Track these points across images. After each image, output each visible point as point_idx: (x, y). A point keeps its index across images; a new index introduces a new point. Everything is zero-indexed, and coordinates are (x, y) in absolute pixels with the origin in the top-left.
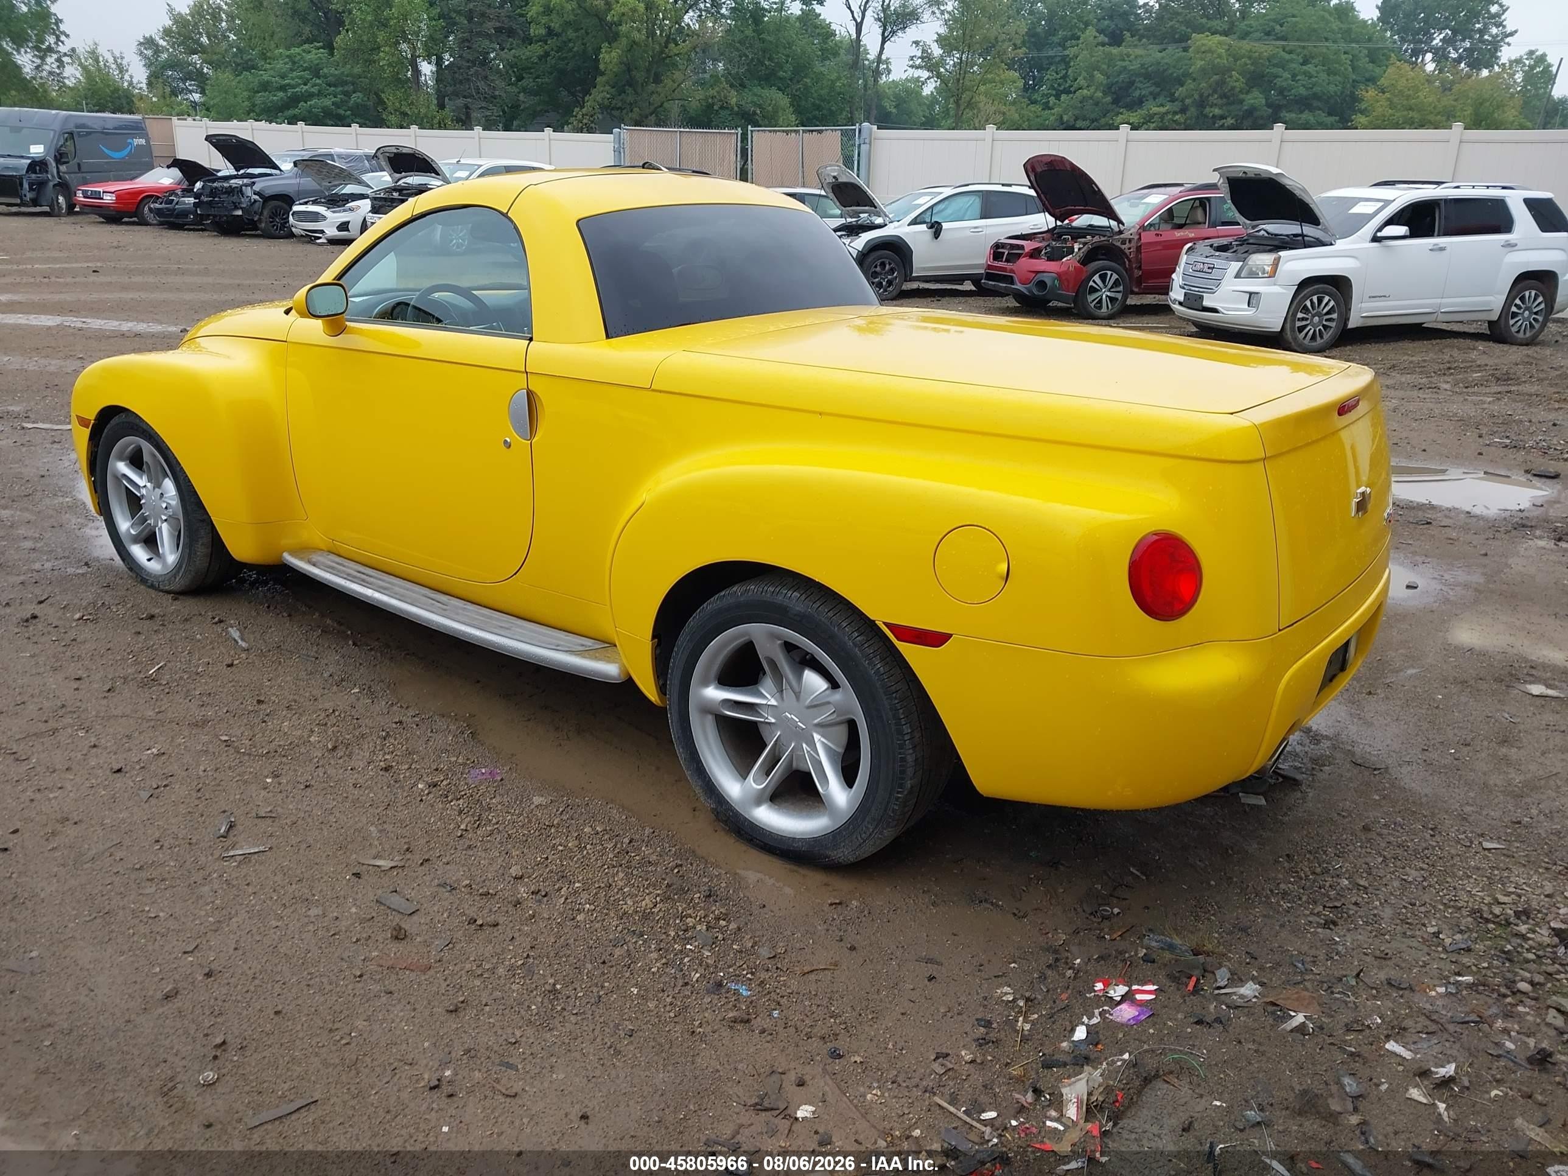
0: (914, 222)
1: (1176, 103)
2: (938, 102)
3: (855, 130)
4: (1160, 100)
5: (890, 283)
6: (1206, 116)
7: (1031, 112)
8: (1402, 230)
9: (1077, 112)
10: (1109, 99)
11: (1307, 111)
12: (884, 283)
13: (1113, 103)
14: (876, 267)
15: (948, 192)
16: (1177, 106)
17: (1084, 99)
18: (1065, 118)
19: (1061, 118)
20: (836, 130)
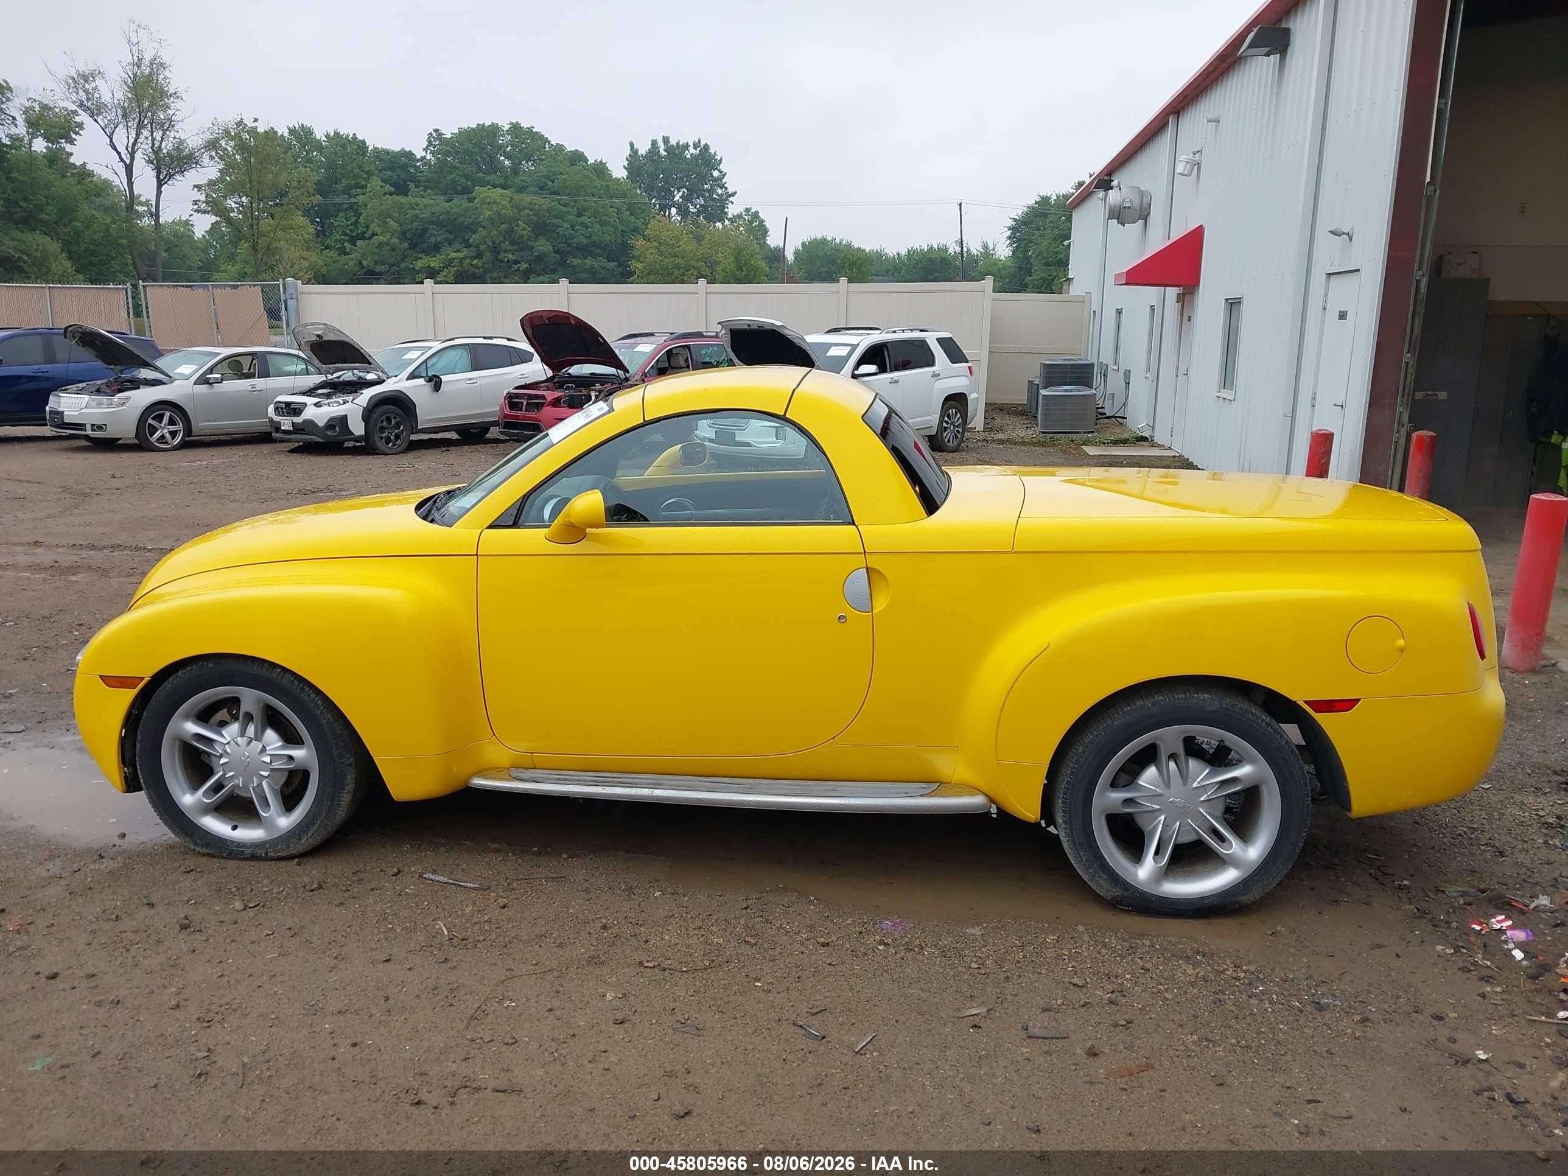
0: (413, 376)
1: (471, 249)
2: (212, 246)
3: (279, 284)
4: (456, 246)
5: (397, 437)
6: (502, 261)
7: (328, 257)
8: (873, 368)
9: (376, 257)
10: (406, 245)
11: (589, 258)
12: (392, 437)
13: (410, 249)
14: (382, 422)
15: (437, 346)
16: (472, 252)
17: (380, 245)
18: (365, 263)
19: (361, 263)
20: (254, 285)
